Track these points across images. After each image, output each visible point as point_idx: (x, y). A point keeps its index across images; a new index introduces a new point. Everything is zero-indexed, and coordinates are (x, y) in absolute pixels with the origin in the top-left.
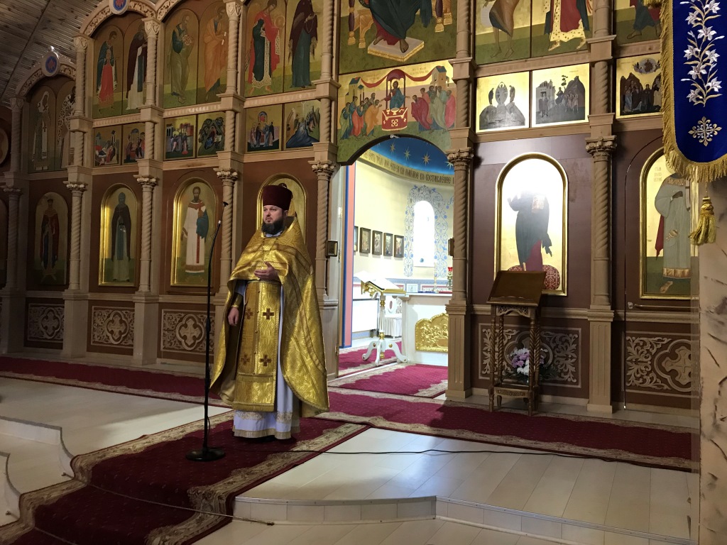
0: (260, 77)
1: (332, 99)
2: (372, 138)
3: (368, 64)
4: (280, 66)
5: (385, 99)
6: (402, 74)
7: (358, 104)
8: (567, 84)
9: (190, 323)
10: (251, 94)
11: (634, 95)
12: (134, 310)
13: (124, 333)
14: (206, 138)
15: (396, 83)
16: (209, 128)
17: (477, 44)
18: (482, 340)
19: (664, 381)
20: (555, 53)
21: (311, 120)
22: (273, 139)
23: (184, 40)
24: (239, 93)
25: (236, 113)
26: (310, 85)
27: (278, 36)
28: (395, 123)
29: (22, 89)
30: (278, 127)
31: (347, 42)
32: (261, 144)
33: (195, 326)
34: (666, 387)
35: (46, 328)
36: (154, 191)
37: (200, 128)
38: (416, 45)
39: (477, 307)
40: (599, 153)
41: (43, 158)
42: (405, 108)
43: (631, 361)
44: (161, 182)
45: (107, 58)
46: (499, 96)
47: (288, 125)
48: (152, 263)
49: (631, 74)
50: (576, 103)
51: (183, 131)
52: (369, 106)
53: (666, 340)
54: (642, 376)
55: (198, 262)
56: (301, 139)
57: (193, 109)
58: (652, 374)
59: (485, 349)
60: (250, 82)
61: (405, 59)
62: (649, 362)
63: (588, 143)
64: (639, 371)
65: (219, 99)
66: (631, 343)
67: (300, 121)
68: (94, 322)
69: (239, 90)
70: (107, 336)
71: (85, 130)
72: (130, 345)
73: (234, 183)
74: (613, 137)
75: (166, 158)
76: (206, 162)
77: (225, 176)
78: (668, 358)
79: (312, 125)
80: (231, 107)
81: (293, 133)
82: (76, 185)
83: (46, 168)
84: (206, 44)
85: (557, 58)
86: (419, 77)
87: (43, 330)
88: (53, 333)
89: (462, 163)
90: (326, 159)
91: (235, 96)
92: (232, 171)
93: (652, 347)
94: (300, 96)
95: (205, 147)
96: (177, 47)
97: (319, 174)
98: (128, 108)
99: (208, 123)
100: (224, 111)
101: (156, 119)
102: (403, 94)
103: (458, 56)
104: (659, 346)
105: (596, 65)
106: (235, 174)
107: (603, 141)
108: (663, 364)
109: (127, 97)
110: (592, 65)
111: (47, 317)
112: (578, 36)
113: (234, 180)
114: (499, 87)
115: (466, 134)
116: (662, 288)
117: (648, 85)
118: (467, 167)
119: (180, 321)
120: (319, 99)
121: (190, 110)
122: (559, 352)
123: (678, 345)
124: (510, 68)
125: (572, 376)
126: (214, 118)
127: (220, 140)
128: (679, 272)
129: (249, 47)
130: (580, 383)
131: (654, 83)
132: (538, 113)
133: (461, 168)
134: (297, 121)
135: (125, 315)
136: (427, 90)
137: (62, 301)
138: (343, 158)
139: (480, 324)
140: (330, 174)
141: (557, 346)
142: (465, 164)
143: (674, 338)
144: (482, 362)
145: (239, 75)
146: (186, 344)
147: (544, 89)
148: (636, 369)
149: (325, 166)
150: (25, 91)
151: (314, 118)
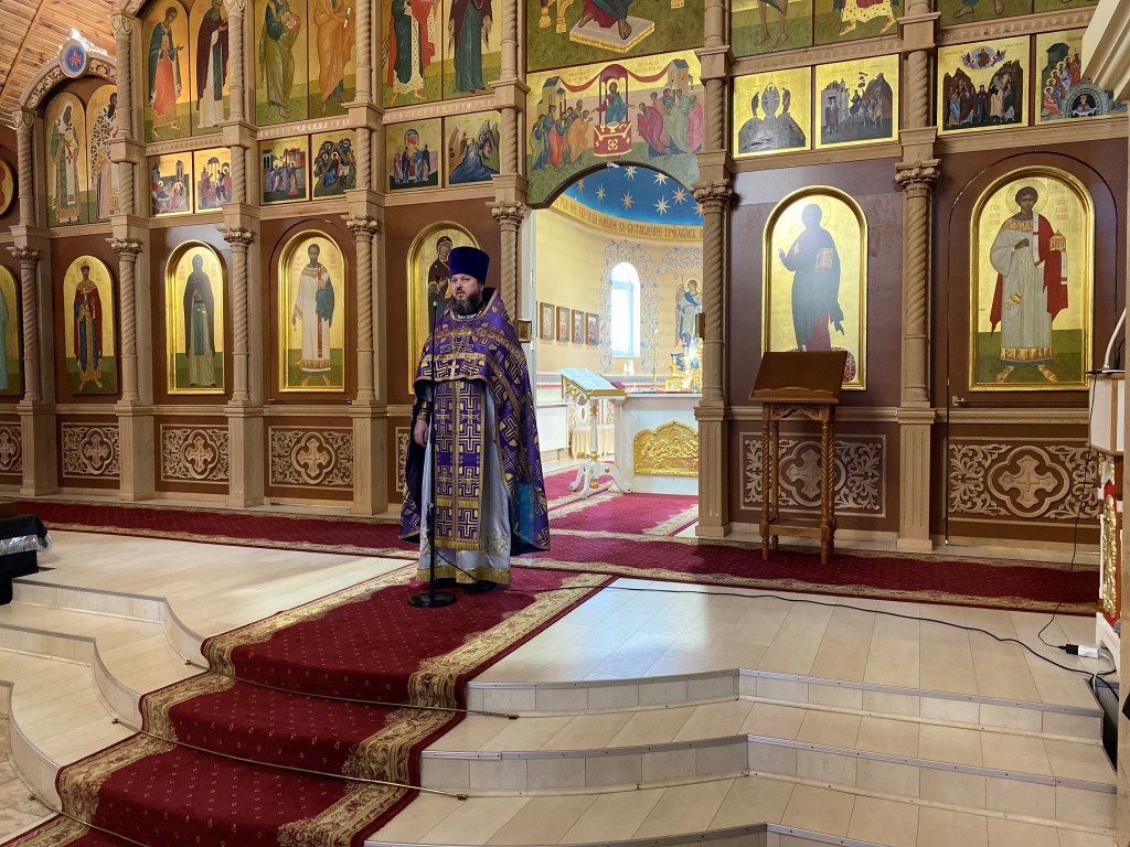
0: (405, 76)
1: (518, 110)
2: (579, 168)
3: (569, 57)
4: (437, 58)
5: (597, 109)
6: (622, 72)
7: (557, 116)
8: (867, 85)
9: (313, 445)
10: (392, 103)
11: (963, 100)
12: (227, 429)
13: (211, 462)
14: (325, 170)
15: (614, 85)
16: (329, 155)
17: (733, 26)
18: (745, 456)
19: (1002, 503)
20: (848, 39)
21: (485, 141)
22: (429, 170)
23: (283, 19)
24: (374, 102)
25: (371, 131)
26: (484, 89)
27: (431, 15)
28: (613, 145)
29: (30, 97)
30: (436, 153)
31: (538, 23)
32: (411, 178)
33: (320, 449)
34: (1003, 512)
35: (90, 458)
36: (250, 250)
37: (315, 156)
38: (643, 27)
39: (737, 409)
40: (915, 185)
41: (69, 203)
42: (628, 123)
43: (956, 478)
44: (258, 238)
45: (164, 48)
46: (766, 103)
47: (451, 149)
48: (251, 358)
49: (959, 70)
50: (879, 113)
51: (290, 161)
52: (574, 119)
53: (1005, 448)
54: (970, 499)
55: (320, 356)
56: (471, 170)
57: (304, 127)
58: (985, 495)
59: (749, 468)
60: (391, 84)
61: (627, 49)
62: (981, 479)
63: (899, 171)
64: (968, 492)
65: (346, 111)
66: (956, 454)
67: (469, 142)
68: (165, 448)
69: (374, 98)
70: (185, 467)
71: (135, 159)
72: (221, 480)
73: (372, 238)
74: (937, 161)
75: (265, 201)
76: (328, 206)
77: (359, 227)
78: (1006, 473)
79: (487, 149)
80: (364, 123)
81: (458, 160)
82: (125, 244)
83: (74, 219)
84: (320, 27)
85: (851, 48)
86: (648, 74)
87: (86, 461)
88: (102, 466)
89: (716, 203)
90: (512, 200)
91: (369, 107)
92: (369, 219)
93: (985, 458)
94: (469, 104)
95: (324, 184)
96: (273, 31)
97: (502, 221)
98: (201, 126)
99: (327, 148)
100: (354, 129)
101: (247, 143)
102: (624, 101)
103: (707, 43)
104: (995, 457)
105: (911, 56)
106: (374, 223)
107: (922, 168)
108: (1000, 480)
109: (198, 109)
110: (904, 56)
111: (90, 443)
112: (883, 13)
113: (373, 233)
114: (766, 90)
115: (722, 159)
116: (999, 376)
117: (982, 86)
118: (722, 208)
119: (297, 443)
120: (500, 110)
121: (298, 127)
122: (854, 469)
123: (1021, 455)
124: (783, 63)
125: (873, 501)
126: (336, 139)
127: (347, 172)
128: (1023, 352)
129: (387, 31)
130: (884, 511)
131: (991, 84)
132: (823, 129)
133: (714, 209)
134: (464, 142)
135: (211, 437)
136: (660, 95)
137: (114, 418)
138: (536, 198)
139: (741, 434)
140: (518, 220)
141: (851, 461)
142: (720, 204)
143: (1015, 444)
144: (745, 486)
145: (374, 73)
146: (309, 476)
147: (832, 93)
148: (963, 488)
149: (511, 210)
150: (35, 101)
151: (490, 138)
